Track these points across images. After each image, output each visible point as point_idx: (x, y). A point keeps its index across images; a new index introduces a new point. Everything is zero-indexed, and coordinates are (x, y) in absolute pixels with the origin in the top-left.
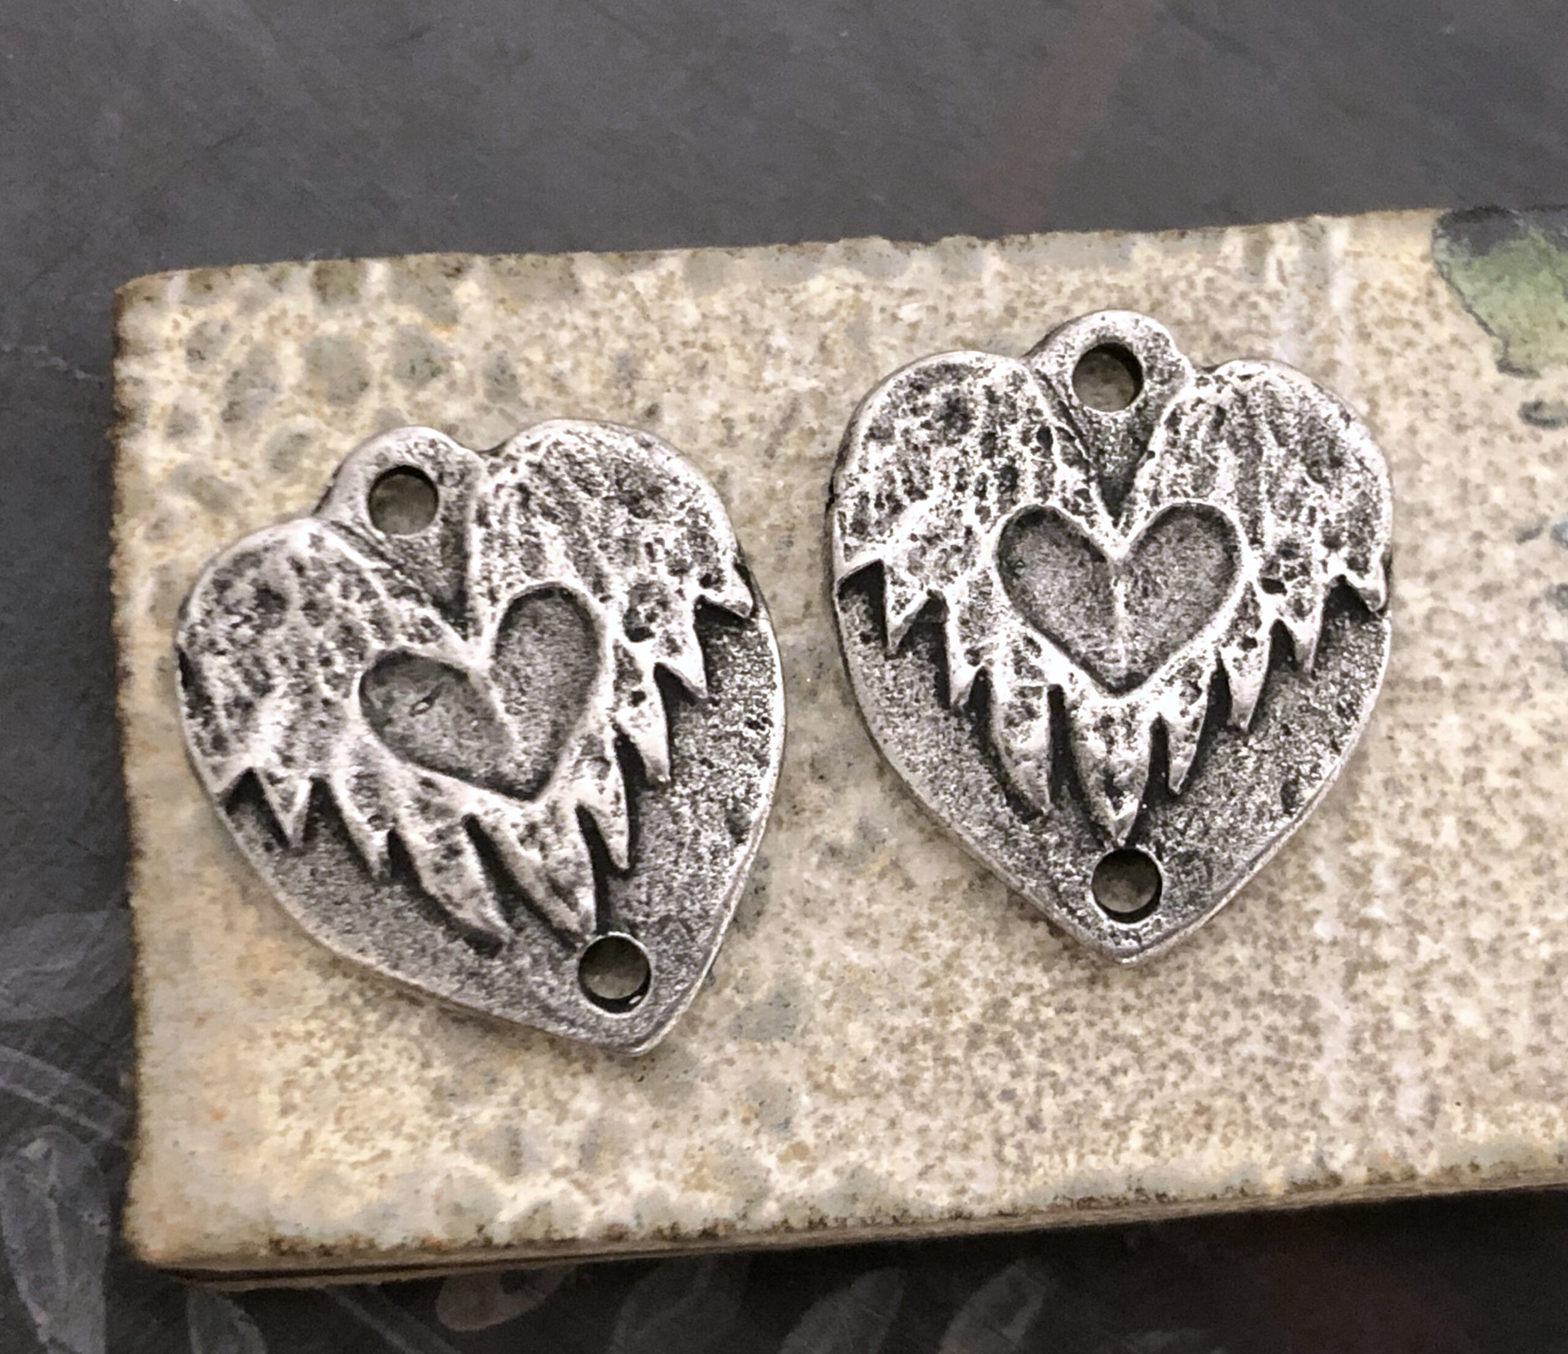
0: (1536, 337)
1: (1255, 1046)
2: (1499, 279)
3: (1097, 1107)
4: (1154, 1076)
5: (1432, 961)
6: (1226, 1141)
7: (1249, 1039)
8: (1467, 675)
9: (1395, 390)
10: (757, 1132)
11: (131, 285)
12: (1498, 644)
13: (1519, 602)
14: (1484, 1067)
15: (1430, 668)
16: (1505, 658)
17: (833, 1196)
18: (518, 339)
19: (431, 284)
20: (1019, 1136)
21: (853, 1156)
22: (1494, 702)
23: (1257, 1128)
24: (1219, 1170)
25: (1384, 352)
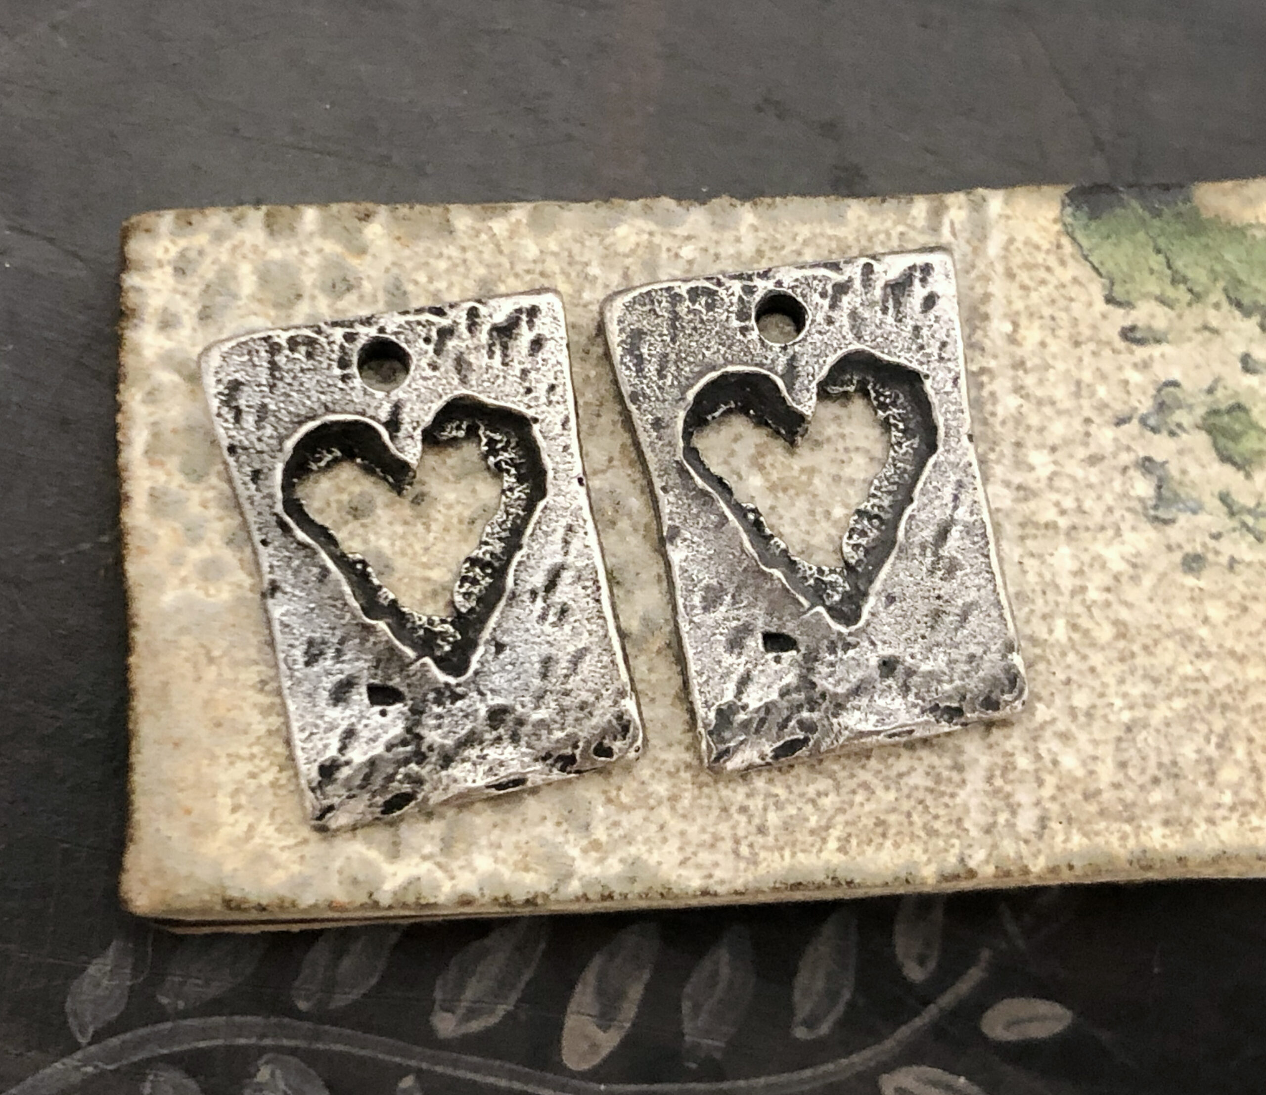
0: (1132, 279)
1: (918, 779)
2: (1108, 237)
3: (807, 819)
4: (846, 798)
5: (1046, 722)
6: (897, 845)
7: (913, 774)
8: (1077, 520)
9: (1031, 315)
10: (566, 832)
11: (134, 219)
12: (1099, 497)
13: (1114, 468)
14: (1079, 797)
15: (1050, 514)
16: (1104, 508)
17: (619, 878)
18: (409, 265)
19: (348, 225)
20: (751, 838)
21: (633, 850)
22: (1095, 539)
23: (919, 837)
24: (890, 865)
25: (1024, 288)
